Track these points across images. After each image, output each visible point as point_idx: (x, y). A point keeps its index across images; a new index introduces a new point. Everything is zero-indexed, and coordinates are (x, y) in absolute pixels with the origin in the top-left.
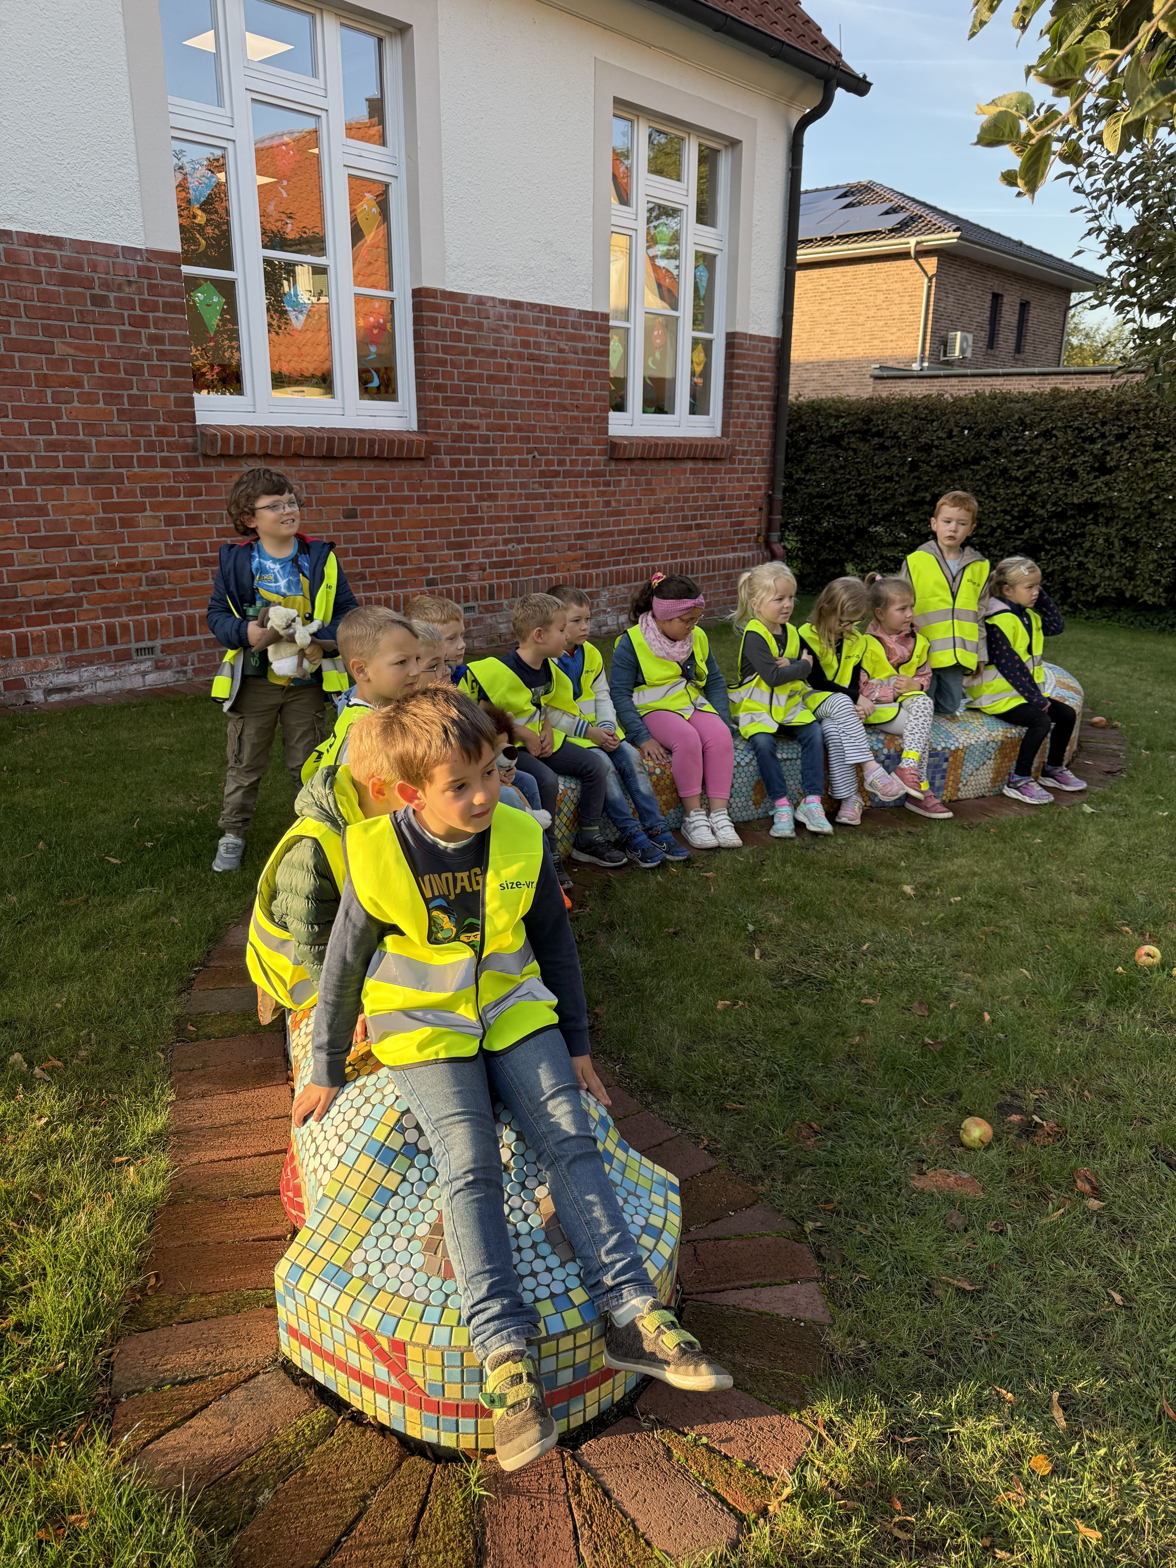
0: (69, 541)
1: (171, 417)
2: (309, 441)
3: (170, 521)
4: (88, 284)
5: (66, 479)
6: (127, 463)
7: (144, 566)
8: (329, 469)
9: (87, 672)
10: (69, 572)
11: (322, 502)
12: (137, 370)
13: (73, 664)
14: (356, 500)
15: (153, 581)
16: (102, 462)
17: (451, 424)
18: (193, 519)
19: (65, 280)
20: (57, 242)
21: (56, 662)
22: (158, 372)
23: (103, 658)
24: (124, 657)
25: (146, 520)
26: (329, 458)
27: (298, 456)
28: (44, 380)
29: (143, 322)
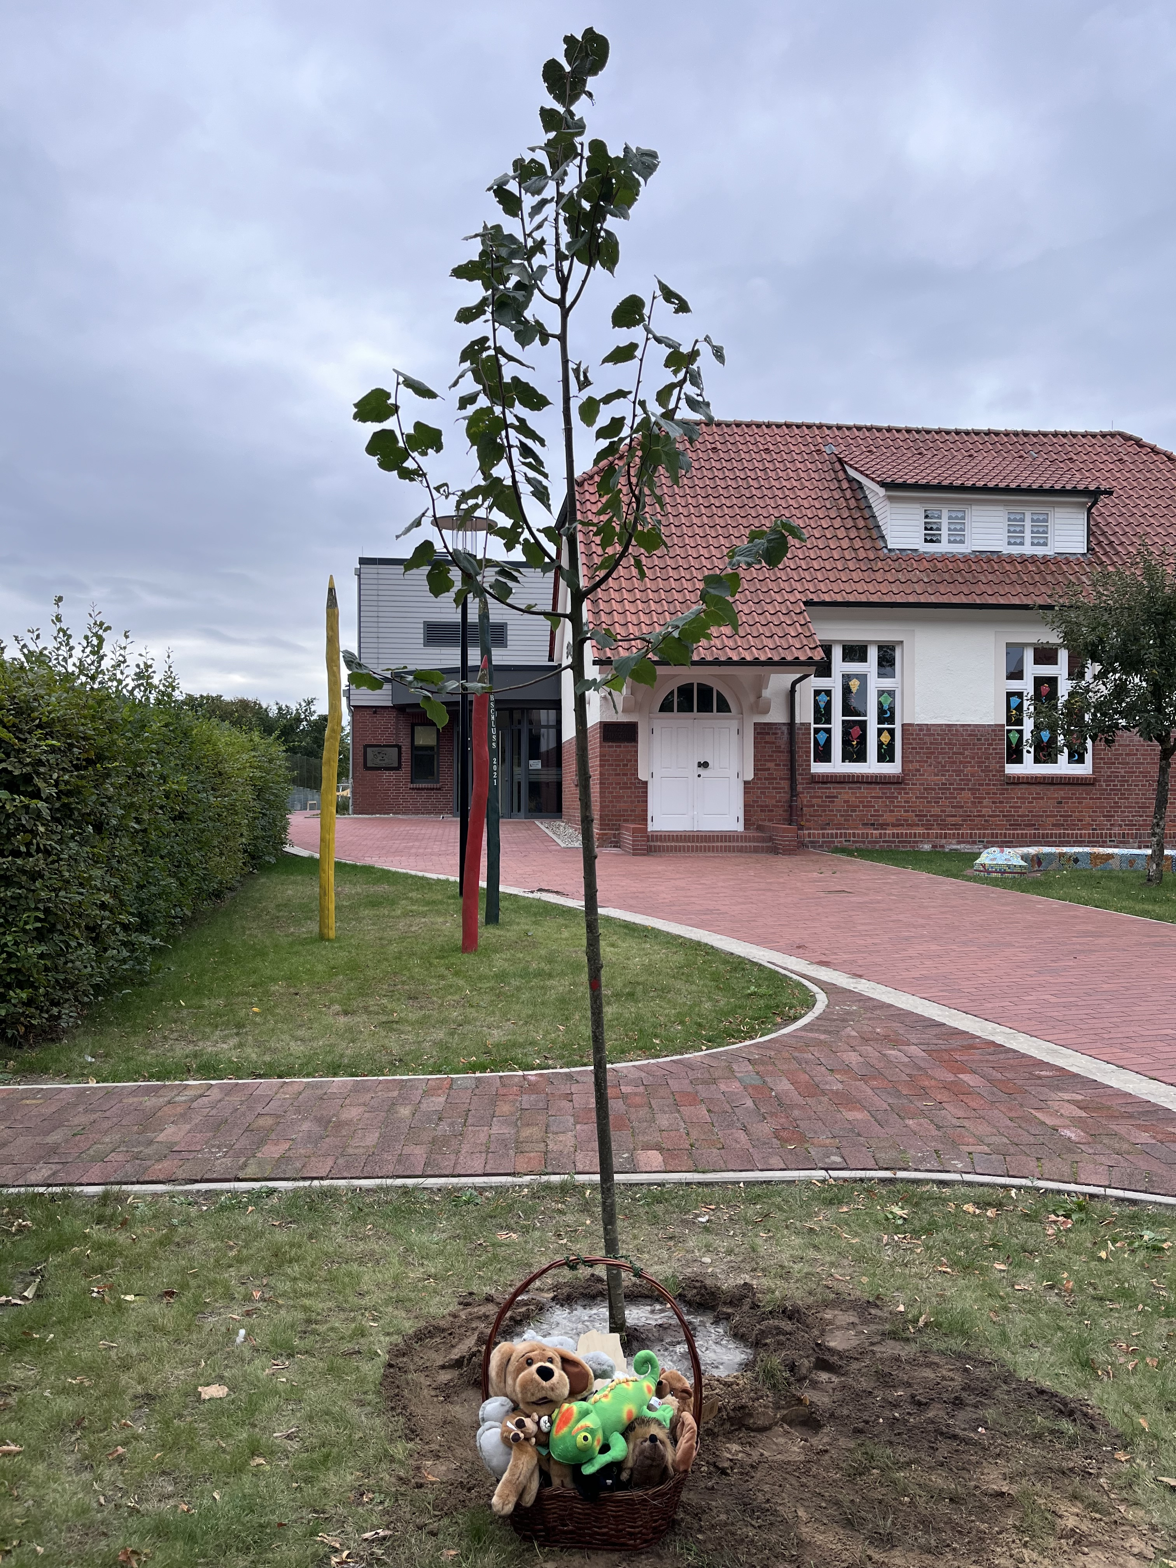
0: (962, 807)
1: (997, 771)
2: (1044, 778)
3: (994, 803)
4: (976, 735)
5: (963, 789)
6: (982, 785)
7: (984, 816)
8: (1052, 788)
9: (962, 846)
10: (961, 816)
11: (1048, 798)
12: (988, 758)
13: (959, 843)
14: (1062, 798)
15: (986, 821)
16: (975, 784)
17: (1106, 771)
18: (1001, 802)
19: (970, 735)
20: (969, 725)
21: (954, 841)
22: (994, 758)
23: (968, 842)
24: (974, 843)
25: (985, 802)
26: (1052, 784)
27: (1040, 783)
28: (961, 762)
29: (991, 744)
